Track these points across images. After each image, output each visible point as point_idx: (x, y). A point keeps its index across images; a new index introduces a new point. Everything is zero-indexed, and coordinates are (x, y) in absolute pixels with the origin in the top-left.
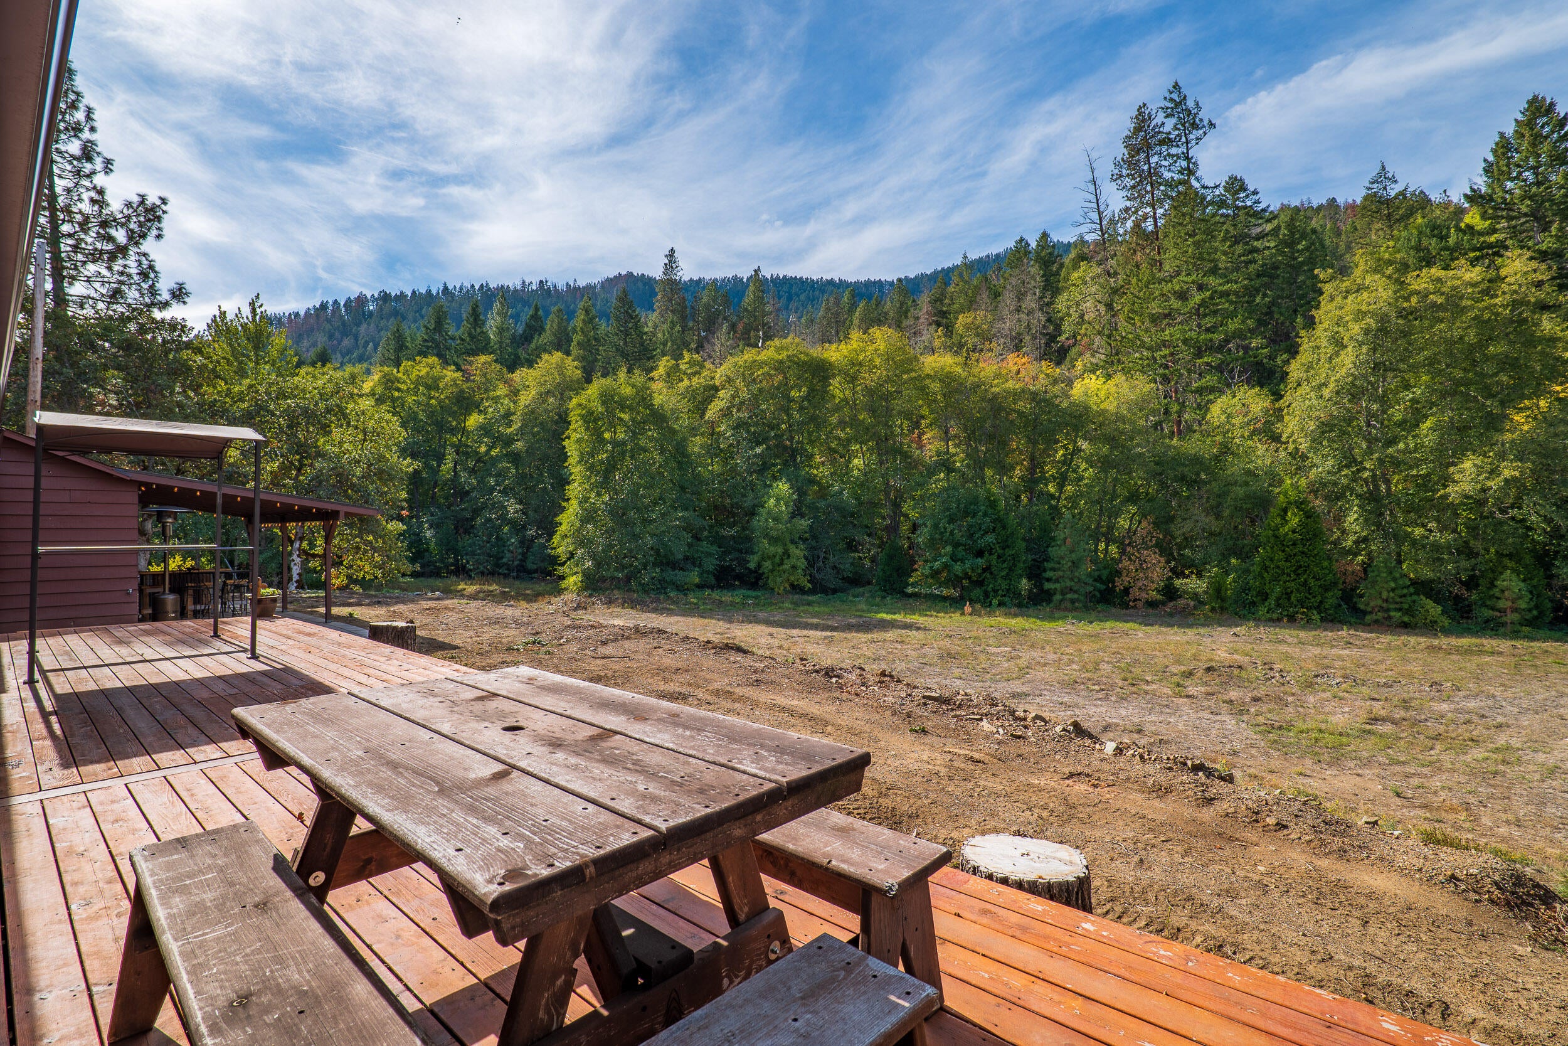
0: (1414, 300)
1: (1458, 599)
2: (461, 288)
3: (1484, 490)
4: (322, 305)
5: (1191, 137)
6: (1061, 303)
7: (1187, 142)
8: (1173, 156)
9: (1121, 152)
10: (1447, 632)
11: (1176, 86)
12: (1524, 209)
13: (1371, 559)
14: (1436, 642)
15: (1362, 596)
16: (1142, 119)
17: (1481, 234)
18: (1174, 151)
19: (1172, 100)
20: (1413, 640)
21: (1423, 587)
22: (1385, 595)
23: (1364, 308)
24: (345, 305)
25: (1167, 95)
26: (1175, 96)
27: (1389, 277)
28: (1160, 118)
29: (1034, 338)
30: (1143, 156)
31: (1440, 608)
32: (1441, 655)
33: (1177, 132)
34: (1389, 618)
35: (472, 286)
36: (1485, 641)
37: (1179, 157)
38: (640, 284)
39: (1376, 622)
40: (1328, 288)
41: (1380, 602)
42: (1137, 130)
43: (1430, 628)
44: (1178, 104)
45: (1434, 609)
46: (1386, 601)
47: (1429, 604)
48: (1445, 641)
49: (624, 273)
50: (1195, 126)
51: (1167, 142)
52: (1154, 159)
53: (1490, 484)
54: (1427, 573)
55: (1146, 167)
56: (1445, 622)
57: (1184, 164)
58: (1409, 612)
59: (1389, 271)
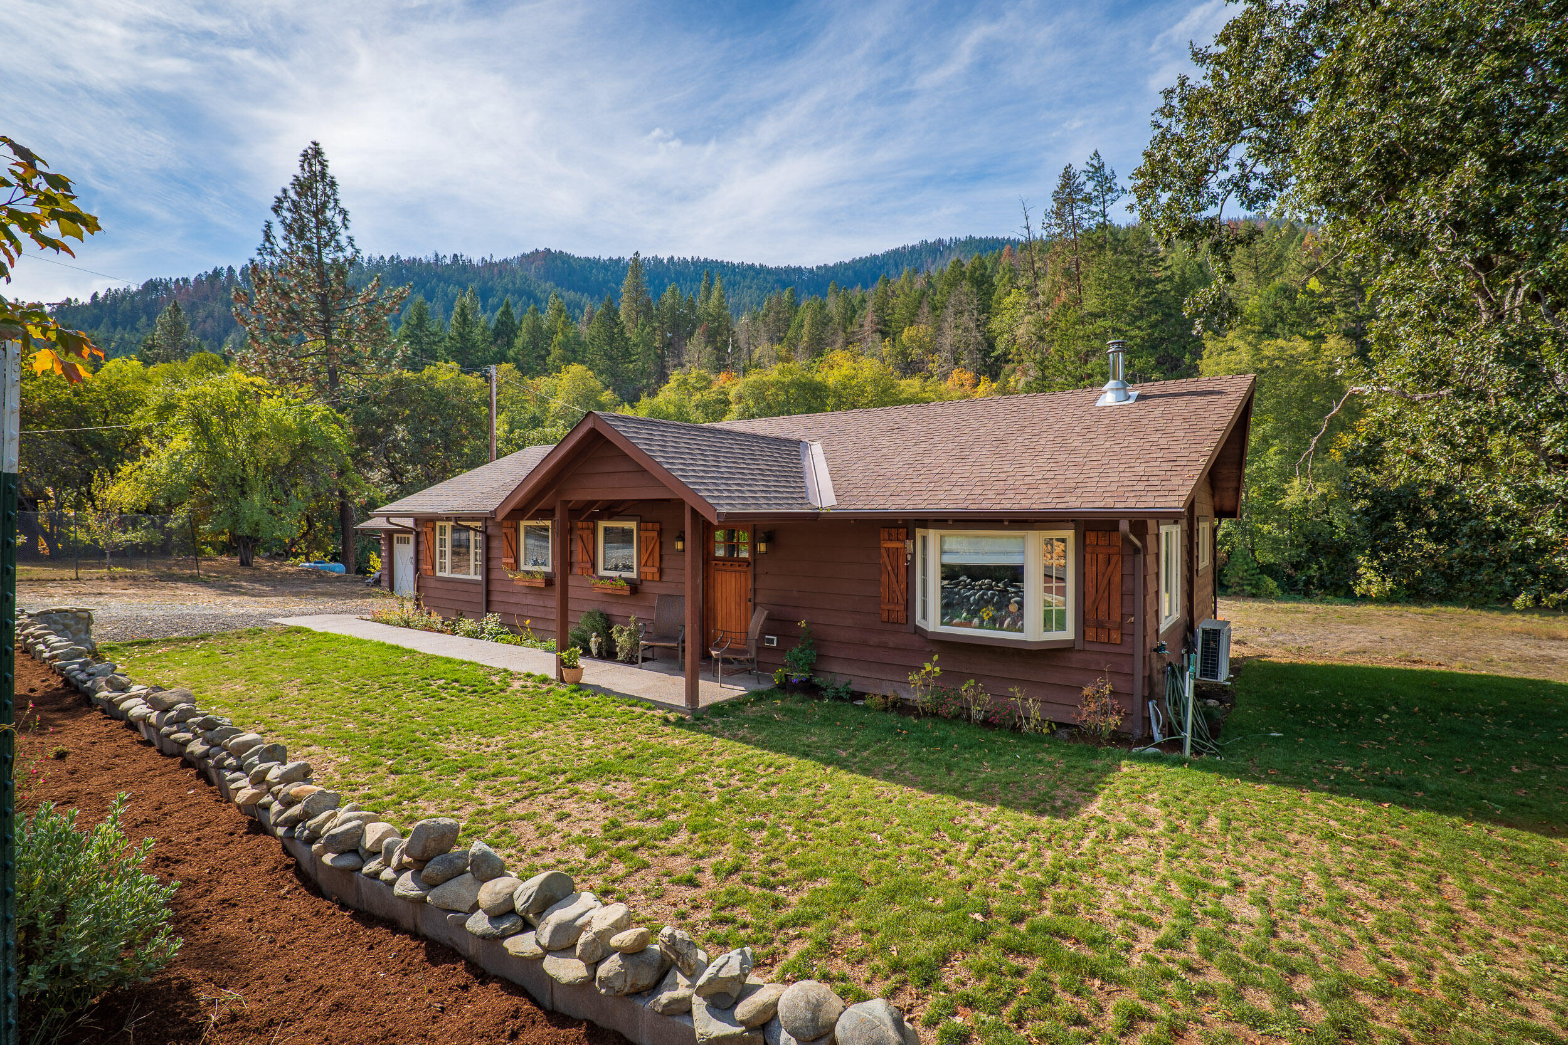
0: (1265, 363)
1: (1289, 577)
2: (370, 260)
3: (1306, 501)
4: (215, 271)
5: (1107, 197)
6: (995, 324)
7: (1104, 202)
8: (1093, 213)
9: (1051, 205)
10: (1278, 599)
11: (1096, 154)
12: (1347, 282)
13: (1233, 548)
14: (1270, 606)
15: (1226, 575)
16: (1068, 177)
17: (1321, 296)
18: (1093, 208)
19: (1092, 165)
20: (1256, 605)
21: (1268, 569)
22: (1241, 574)
23: (1232, 366)
24: (241, 273)
25: (1089, 160)
26: (1095, 162)
27: (1250, 344)
28: (1083, 178)
29: (971, 352)
30: (1068, 209)
31: (1276, 584)
32: (1272, 613)
33: (1096, 193)
34: (1244, 590)
35: (382, 257)
36: (1301, 606)
37: (1097, 214)
38: (559, 262)
39: (1235, 593)
40: (1209, 344)
41: (1237, 579)
42: (1064, 187)
43: (1269, 596)
44: (1097, 169)
45: (1271, 584)
46: (1241, 578)
47: (1269, 580)
48: (1276, 606)
49: (541, 249)
50: (1110, 189)
51: (1088, 199)
52: (1077, 212)
53: (1309, 498)
54: (1270, 558)
55: (1070, 218)
56: (1279, 592)
57: (1101, 220)
58: (1256, 586)
59: (1250, 338)
